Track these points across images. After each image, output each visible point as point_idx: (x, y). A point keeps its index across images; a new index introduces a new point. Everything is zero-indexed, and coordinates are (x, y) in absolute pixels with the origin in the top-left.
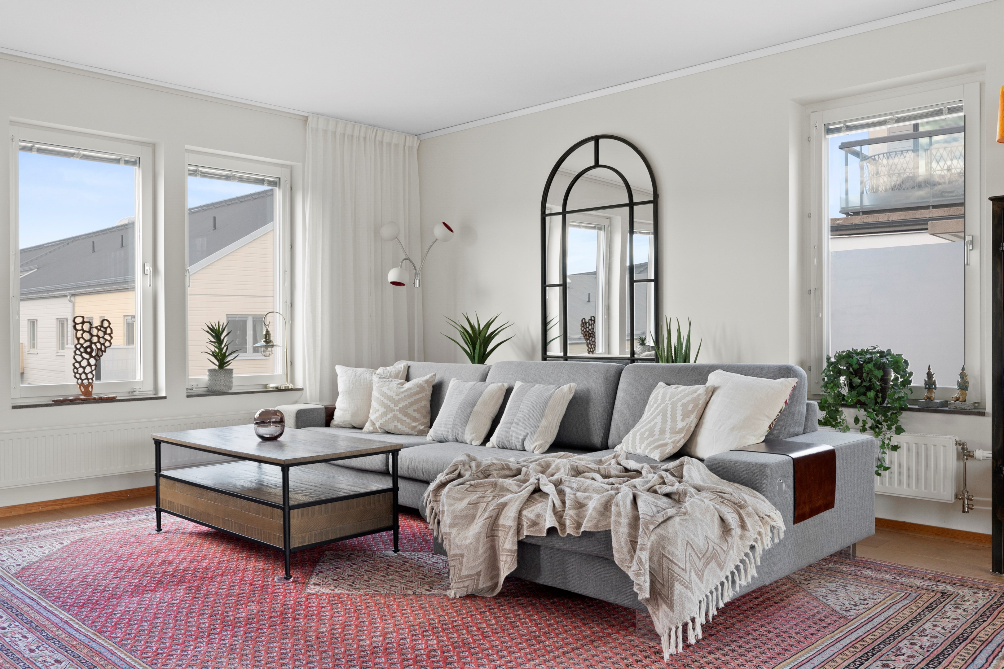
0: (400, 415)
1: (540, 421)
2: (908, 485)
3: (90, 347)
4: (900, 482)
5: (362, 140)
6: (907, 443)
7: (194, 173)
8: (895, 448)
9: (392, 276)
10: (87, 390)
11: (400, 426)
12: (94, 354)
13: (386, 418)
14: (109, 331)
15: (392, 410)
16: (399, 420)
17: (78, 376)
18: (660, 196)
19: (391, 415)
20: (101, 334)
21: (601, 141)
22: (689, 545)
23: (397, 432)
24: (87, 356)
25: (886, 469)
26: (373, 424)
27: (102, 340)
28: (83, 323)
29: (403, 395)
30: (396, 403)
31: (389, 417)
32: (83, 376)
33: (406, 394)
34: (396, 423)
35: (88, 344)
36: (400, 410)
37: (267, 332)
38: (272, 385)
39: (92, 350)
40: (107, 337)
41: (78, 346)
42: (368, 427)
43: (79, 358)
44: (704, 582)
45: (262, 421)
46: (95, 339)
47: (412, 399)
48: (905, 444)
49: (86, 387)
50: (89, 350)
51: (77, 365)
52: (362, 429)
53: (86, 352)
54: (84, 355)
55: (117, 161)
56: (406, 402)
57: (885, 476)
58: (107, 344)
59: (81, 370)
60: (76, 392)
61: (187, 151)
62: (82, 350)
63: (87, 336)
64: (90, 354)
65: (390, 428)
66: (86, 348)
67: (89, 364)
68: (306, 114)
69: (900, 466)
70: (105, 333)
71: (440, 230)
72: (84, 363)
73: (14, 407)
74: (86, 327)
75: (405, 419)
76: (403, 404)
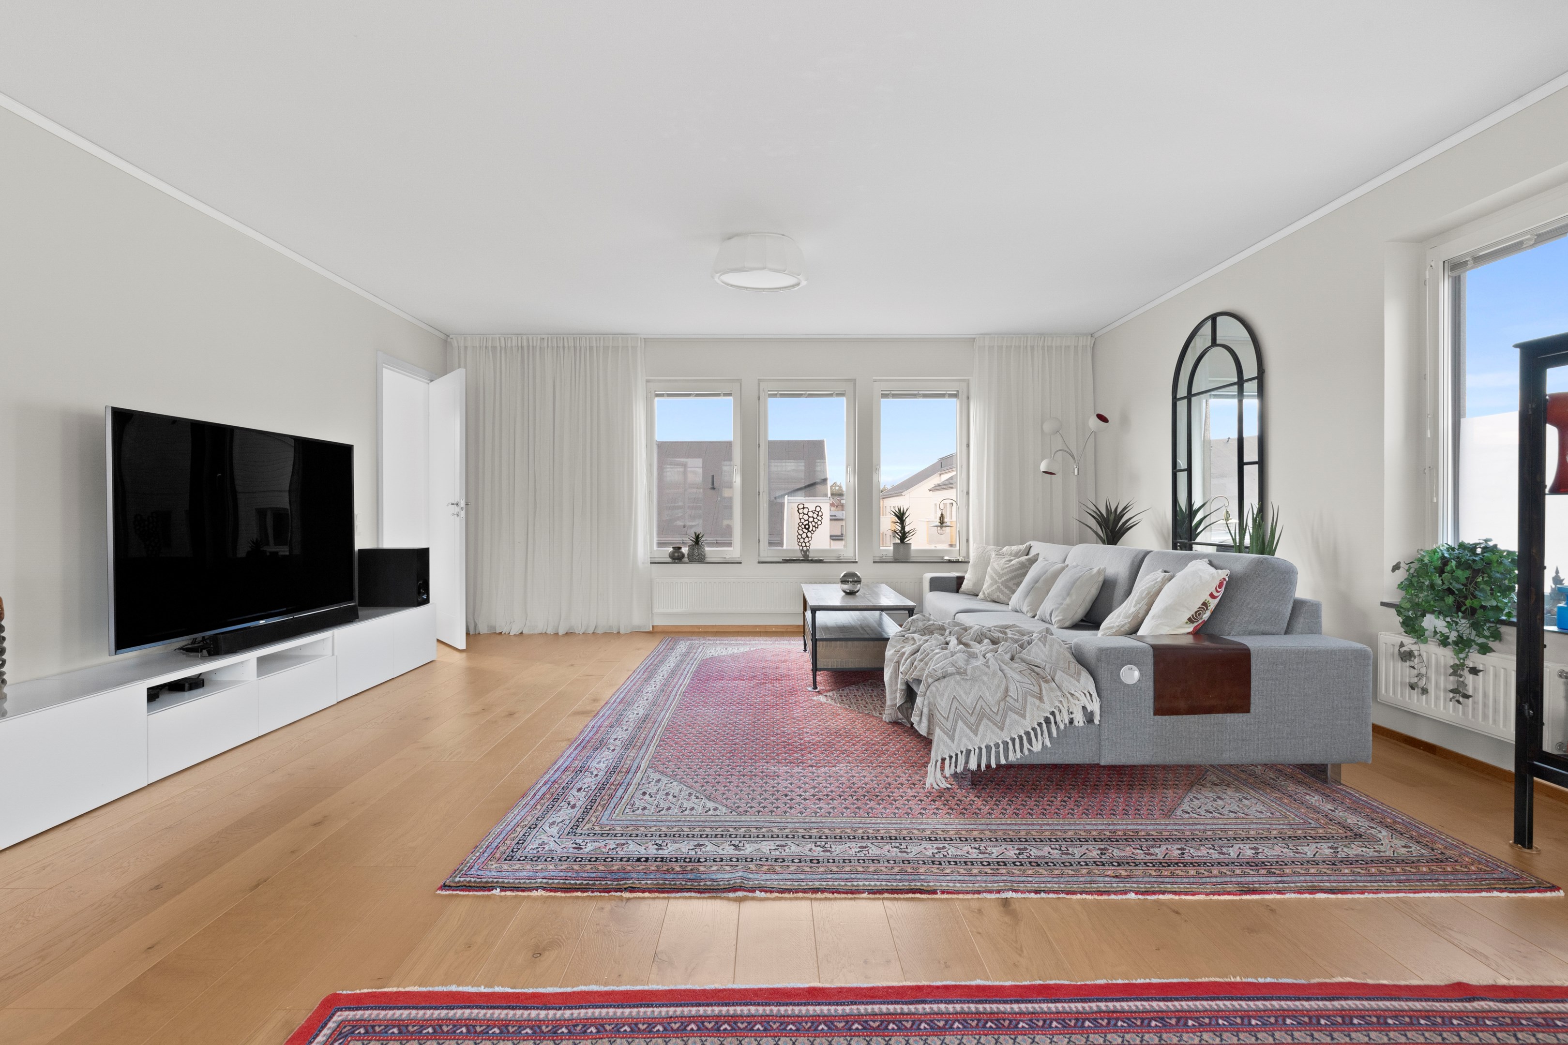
0: (1002, 587)
1: (1064, 599)
2: (1494, 721)
3: (808, 524)
4: (1485, 716)
5: (1029, 348)
6: (1494, 667)
7: (885, 396)
8: (1474, 671)
9: (1043, 467)
10: (805, 553)
11: (1001, 596)
12: (810, 530)
13: (992, 589)
14: (820, 514)
15: (996, 582)
16: (1001, 591)
17: (800, 544)
18: (1267, 371)
19: (995, 586)
20: (815, 516)
21: (1219, 319)
22: (955, 699)
23: (999, 601)
24: (806, 531)
25: (1467, 697)
26: (984, 593)
27: (816, 520)
28: (804, 508)
29: (1006, 570)
30: (1000, 576)
31: (994, 588)
32: (804, 544)
33: (1009, 569)
34: (998, 594)
35: (807, 522)
36: (1002, 583)
37: (942, 515)
38: (946, 558)
39: (809, 527)
40: (819, 518)
41: (801, 524)
42: (981, 595)
43: (801, 532)
44: (979, 736)
45: (843, 581)
46: (811, 519)
47: (1013, 574)
48: (1492, 668)
49: (805, 552)
50: (807, 527)
51: (800, 537)
52: (977, 595)
53: (805, 528)
54: (804, 530)
55: (831, 395)
56: (1008, 577)
57: (1468, 706)
58: (819, 523)
59: (802, 540)
60: (799, 555)
61: (875, 381)
62: (803, 526)
63: (806, 517)
64: (808, 529)
65: (995, 597)
66: (805, 526)
67: (807, 537)
68: (974, 336)
69: (1485, 695)
70: (818, 515)
71: (1094, 422)
72: (804, 536)
73: (759, 562)
74: (806, 511)
75: (1006, 590)
76: (1005, 578)
